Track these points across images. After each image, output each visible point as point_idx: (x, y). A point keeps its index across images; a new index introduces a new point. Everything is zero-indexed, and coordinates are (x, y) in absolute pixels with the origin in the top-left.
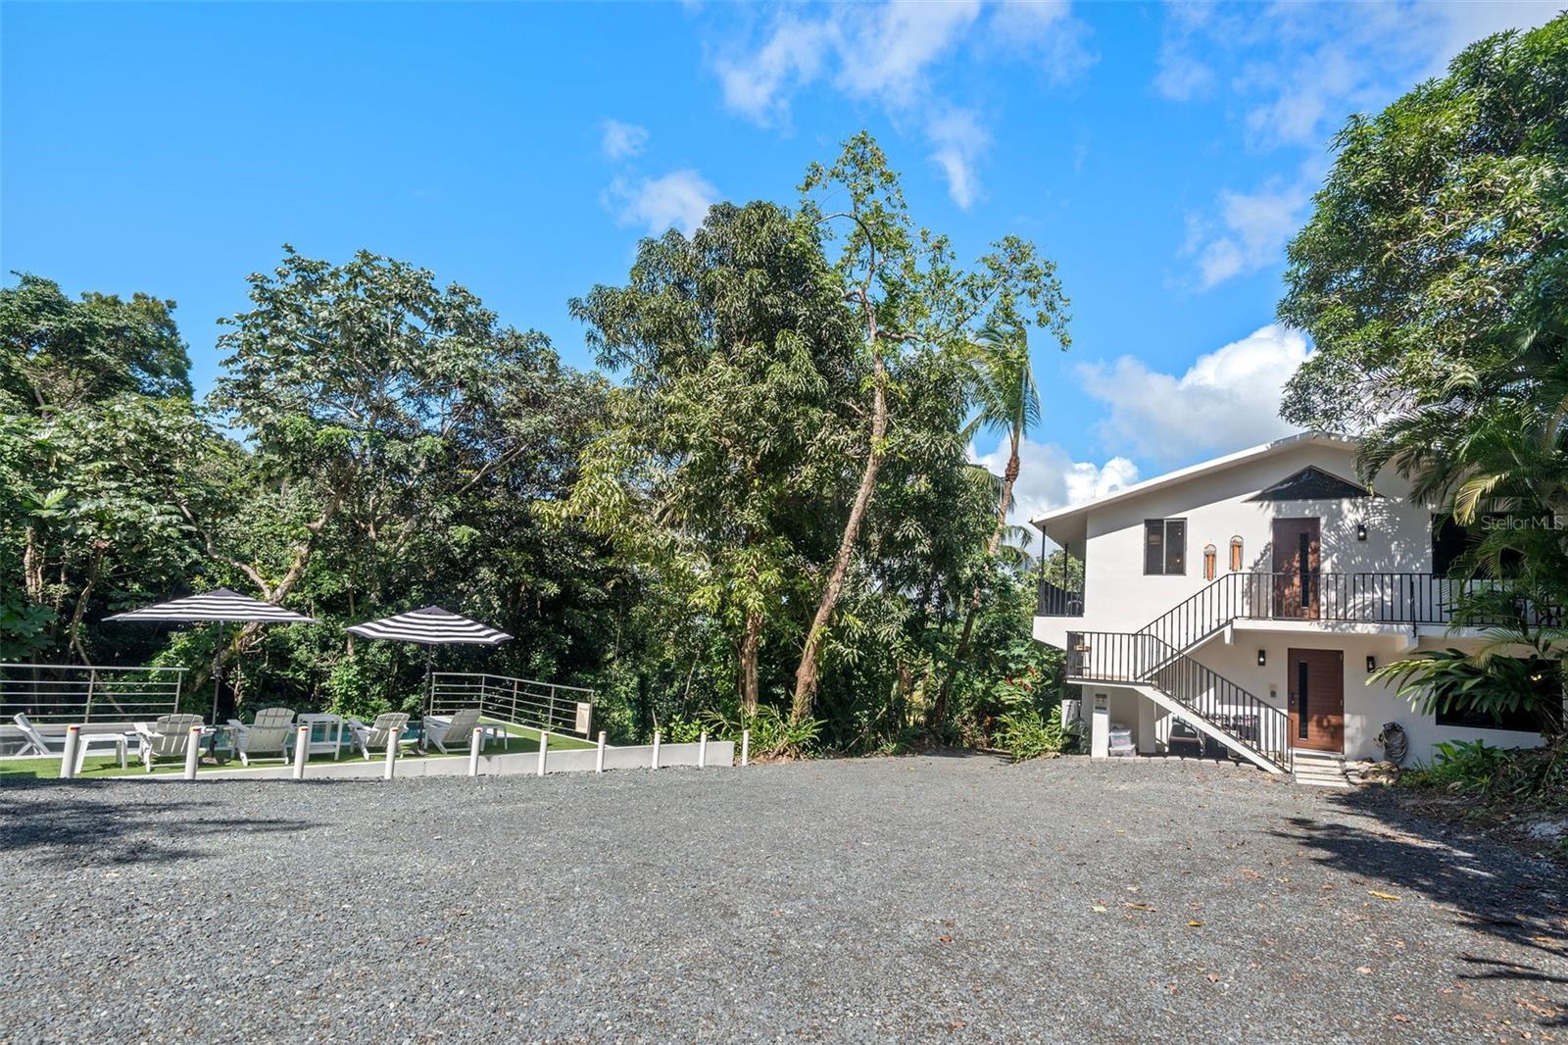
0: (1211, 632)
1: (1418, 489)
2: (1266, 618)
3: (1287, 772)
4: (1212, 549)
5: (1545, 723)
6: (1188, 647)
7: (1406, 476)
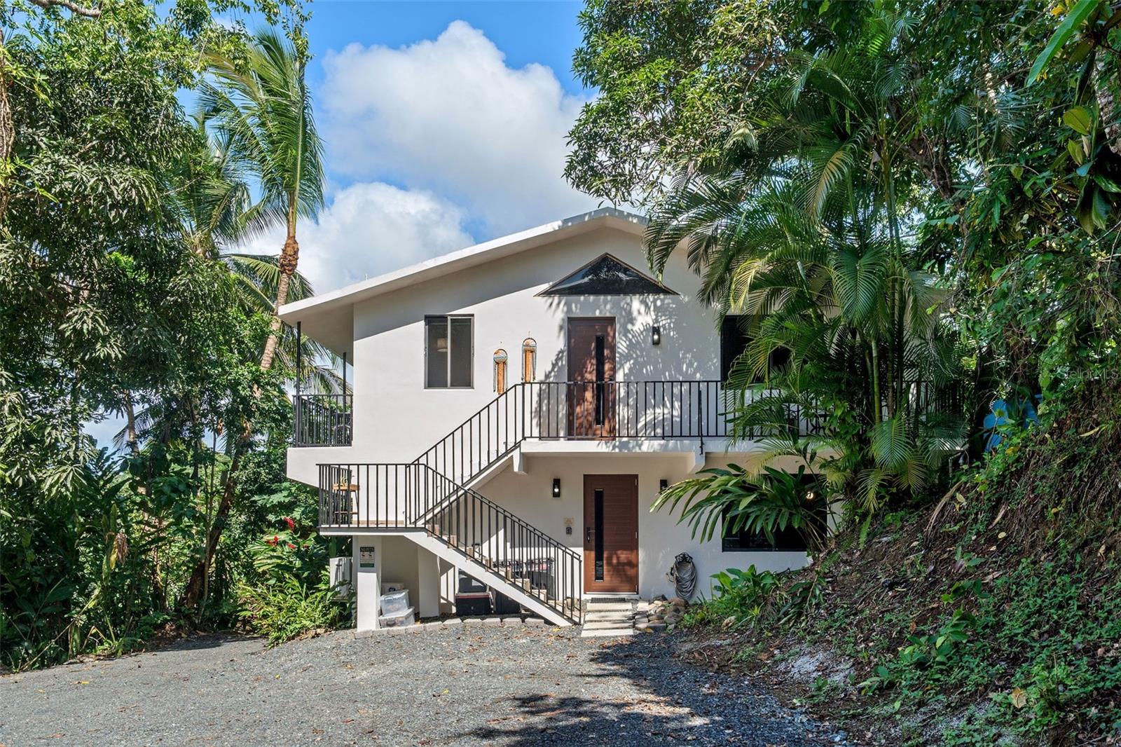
0: (499, 458)
1: (707, 285)
2: (557, 438)
3: (575, 623)
4: (502, 354)
5: (811, 541)
6: (472, 478)
7: (698, 270)
